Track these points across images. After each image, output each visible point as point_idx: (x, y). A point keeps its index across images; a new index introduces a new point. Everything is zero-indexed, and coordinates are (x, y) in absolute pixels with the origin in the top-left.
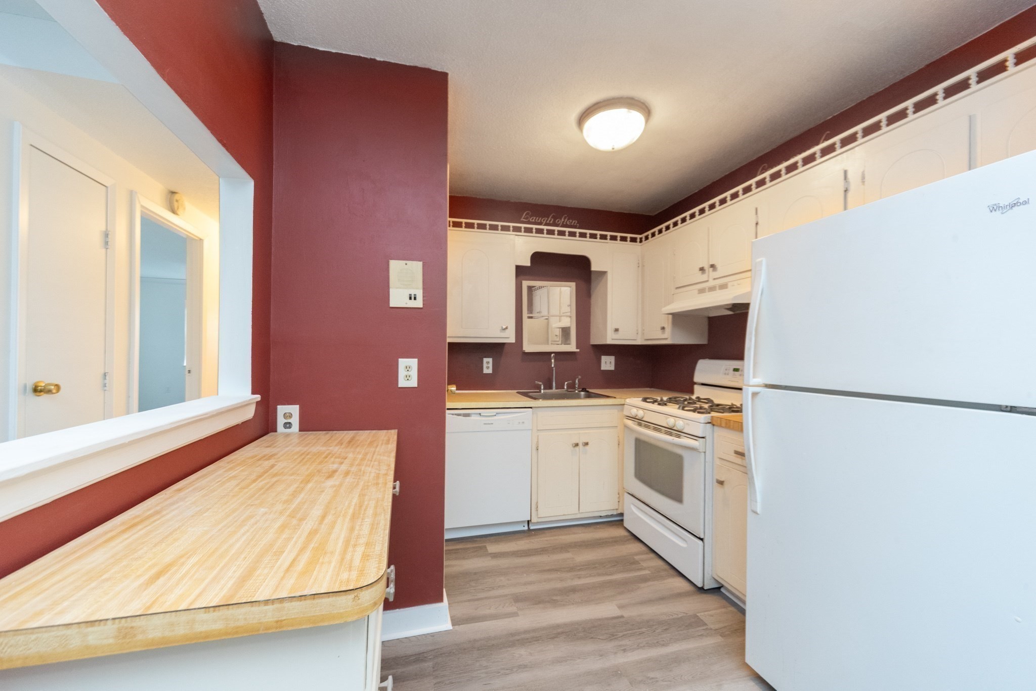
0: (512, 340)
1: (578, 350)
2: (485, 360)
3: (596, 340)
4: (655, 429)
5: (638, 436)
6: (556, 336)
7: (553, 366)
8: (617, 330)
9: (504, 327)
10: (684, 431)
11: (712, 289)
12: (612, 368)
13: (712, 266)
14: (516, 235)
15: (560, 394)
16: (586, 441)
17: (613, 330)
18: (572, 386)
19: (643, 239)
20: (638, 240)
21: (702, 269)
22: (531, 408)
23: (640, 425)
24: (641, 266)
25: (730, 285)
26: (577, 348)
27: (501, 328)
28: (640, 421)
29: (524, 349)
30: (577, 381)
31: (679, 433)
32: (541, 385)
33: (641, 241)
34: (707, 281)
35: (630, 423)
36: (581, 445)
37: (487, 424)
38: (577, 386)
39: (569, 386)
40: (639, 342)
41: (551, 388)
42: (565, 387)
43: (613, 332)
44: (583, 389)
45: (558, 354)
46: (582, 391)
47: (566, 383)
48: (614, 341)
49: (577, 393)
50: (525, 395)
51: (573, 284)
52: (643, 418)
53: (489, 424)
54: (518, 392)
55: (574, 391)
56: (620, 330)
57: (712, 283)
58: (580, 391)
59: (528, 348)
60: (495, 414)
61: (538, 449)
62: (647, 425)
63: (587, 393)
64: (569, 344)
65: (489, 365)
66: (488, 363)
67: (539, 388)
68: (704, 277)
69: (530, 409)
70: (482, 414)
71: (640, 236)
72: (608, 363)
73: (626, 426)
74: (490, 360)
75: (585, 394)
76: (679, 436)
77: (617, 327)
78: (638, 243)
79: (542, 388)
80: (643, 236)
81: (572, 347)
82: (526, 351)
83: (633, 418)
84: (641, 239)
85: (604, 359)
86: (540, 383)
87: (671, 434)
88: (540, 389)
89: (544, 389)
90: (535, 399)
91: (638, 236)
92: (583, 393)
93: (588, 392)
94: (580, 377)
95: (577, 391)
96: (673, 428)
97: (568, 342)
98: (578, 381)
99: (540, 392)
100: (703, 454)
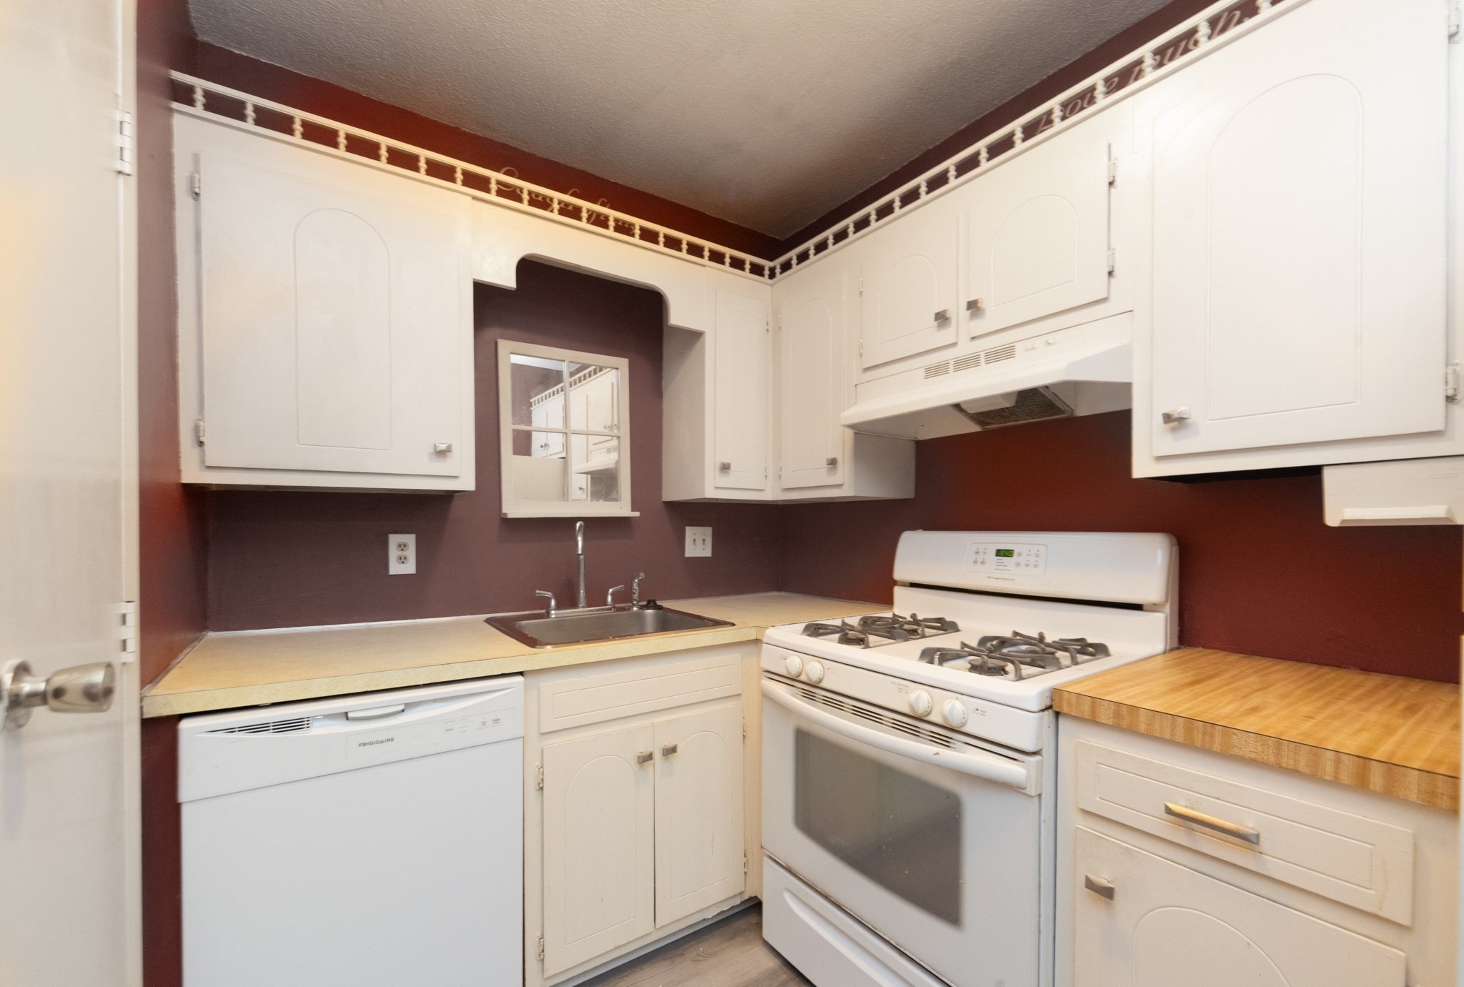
0: (466, 481)
1: (637, 514)
2: (394, 540)
3: (675, 491)
4: (858, 712)
5: (805, 726)
6: (581, 489)
7: (580, 552)
8: (725, 468)
9: (443, 447)
10: (967, 729)
11: (965, 363)
12: (706, 551)
13: (973, 306)
14: (474, 198)
15: (597, 618)
16: (669, 744)
17: (718, 465)
18: (624, 597)
19: (778, 270)
20: (767, 272)
21: (942, 318)
22: (521, 674)
23: (809, 696)
24: (774, 329)
25: (1019, 348)
26: (633, 510)
27: (432, 450)
28: (811, 689)
29: (504, 511)
30: (635, 586)
31: (947, 733)
32: (549, 599)
33: (772, 276)
34: (954, 344)
35: (781, 691)
36: (658, 756)
37: (371, 743)
38: (636, 596)
39: (619, 597)
40: (770, 494)
41: (573, 603)
42: (609, 598)
43: (717, 472)
44: (649, 602)
45: (593, 524)
46: (647, 607)
47: (611, 590)
48: (718, 491)
49: (636, 614)
50: (509, 628)
51: (623, 363)
52: (821, 681)
53: (377, 742)
54: (488, 621)
55: (630, 608)
56: (732, 467)
57: (965, 349)
58: (642, 607)
59: (515, 506)
60: (402, 707)
61: (542, 788)
62: (835, 699)
63: (661, 611)
64: (616, 500)
65: (400, 553)
66: (402, 546)
67: (545, 603)
68: (947, 336)
69: (520, 678)
70: (350, 715)
71: (771, 264)
72: (698, 543)
73: (766, 697)
74: (410, 539)
75: (656, 615)
76: (945, 742)
77: (726, 461)
78: (766, 279)
79: (553, 603)
80: (777, 263)
81: (621, 507)
82: (509, 516)
83: (791, 680)
84: (772, 271)
85: (690, 532)
86: (549, 594)
87: (915, 733)
88: (548, 607)
89: (558, 607)
90: (532, 642)
91: (767, 264)
92: (650, 611)
93: (660, 608)
94: (642, 575)
95: (635, 609)
96: (928, 718)
97: (614, 495)
98: (639, 585)
99: (548, 615)
100: (1036, 800)
